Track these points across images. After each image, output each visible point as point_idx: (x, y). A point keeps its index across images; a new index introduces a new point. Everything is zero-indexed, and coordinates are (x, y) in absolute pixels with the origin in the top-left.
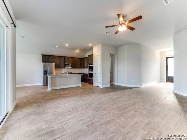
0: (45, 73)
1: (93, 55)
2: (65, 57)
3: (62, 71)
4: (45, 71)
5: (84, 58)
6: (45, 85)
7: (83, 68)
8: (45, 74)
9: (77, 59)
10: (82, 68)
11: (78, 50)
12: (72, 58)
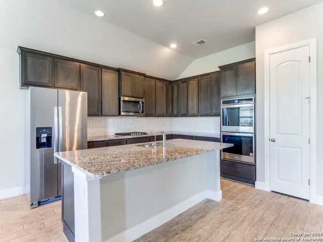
0: (38, 139)
1: (253, 60)
2: (119, 71)
3: (106, 127)
4: (39, 130)
5: (186, 81)
6: (40, 204)
7: (177, 116)
8: (39, 145)
9: (159, 84)
10: (172, 115)
11: (174, 46)
12: (144, 75)
